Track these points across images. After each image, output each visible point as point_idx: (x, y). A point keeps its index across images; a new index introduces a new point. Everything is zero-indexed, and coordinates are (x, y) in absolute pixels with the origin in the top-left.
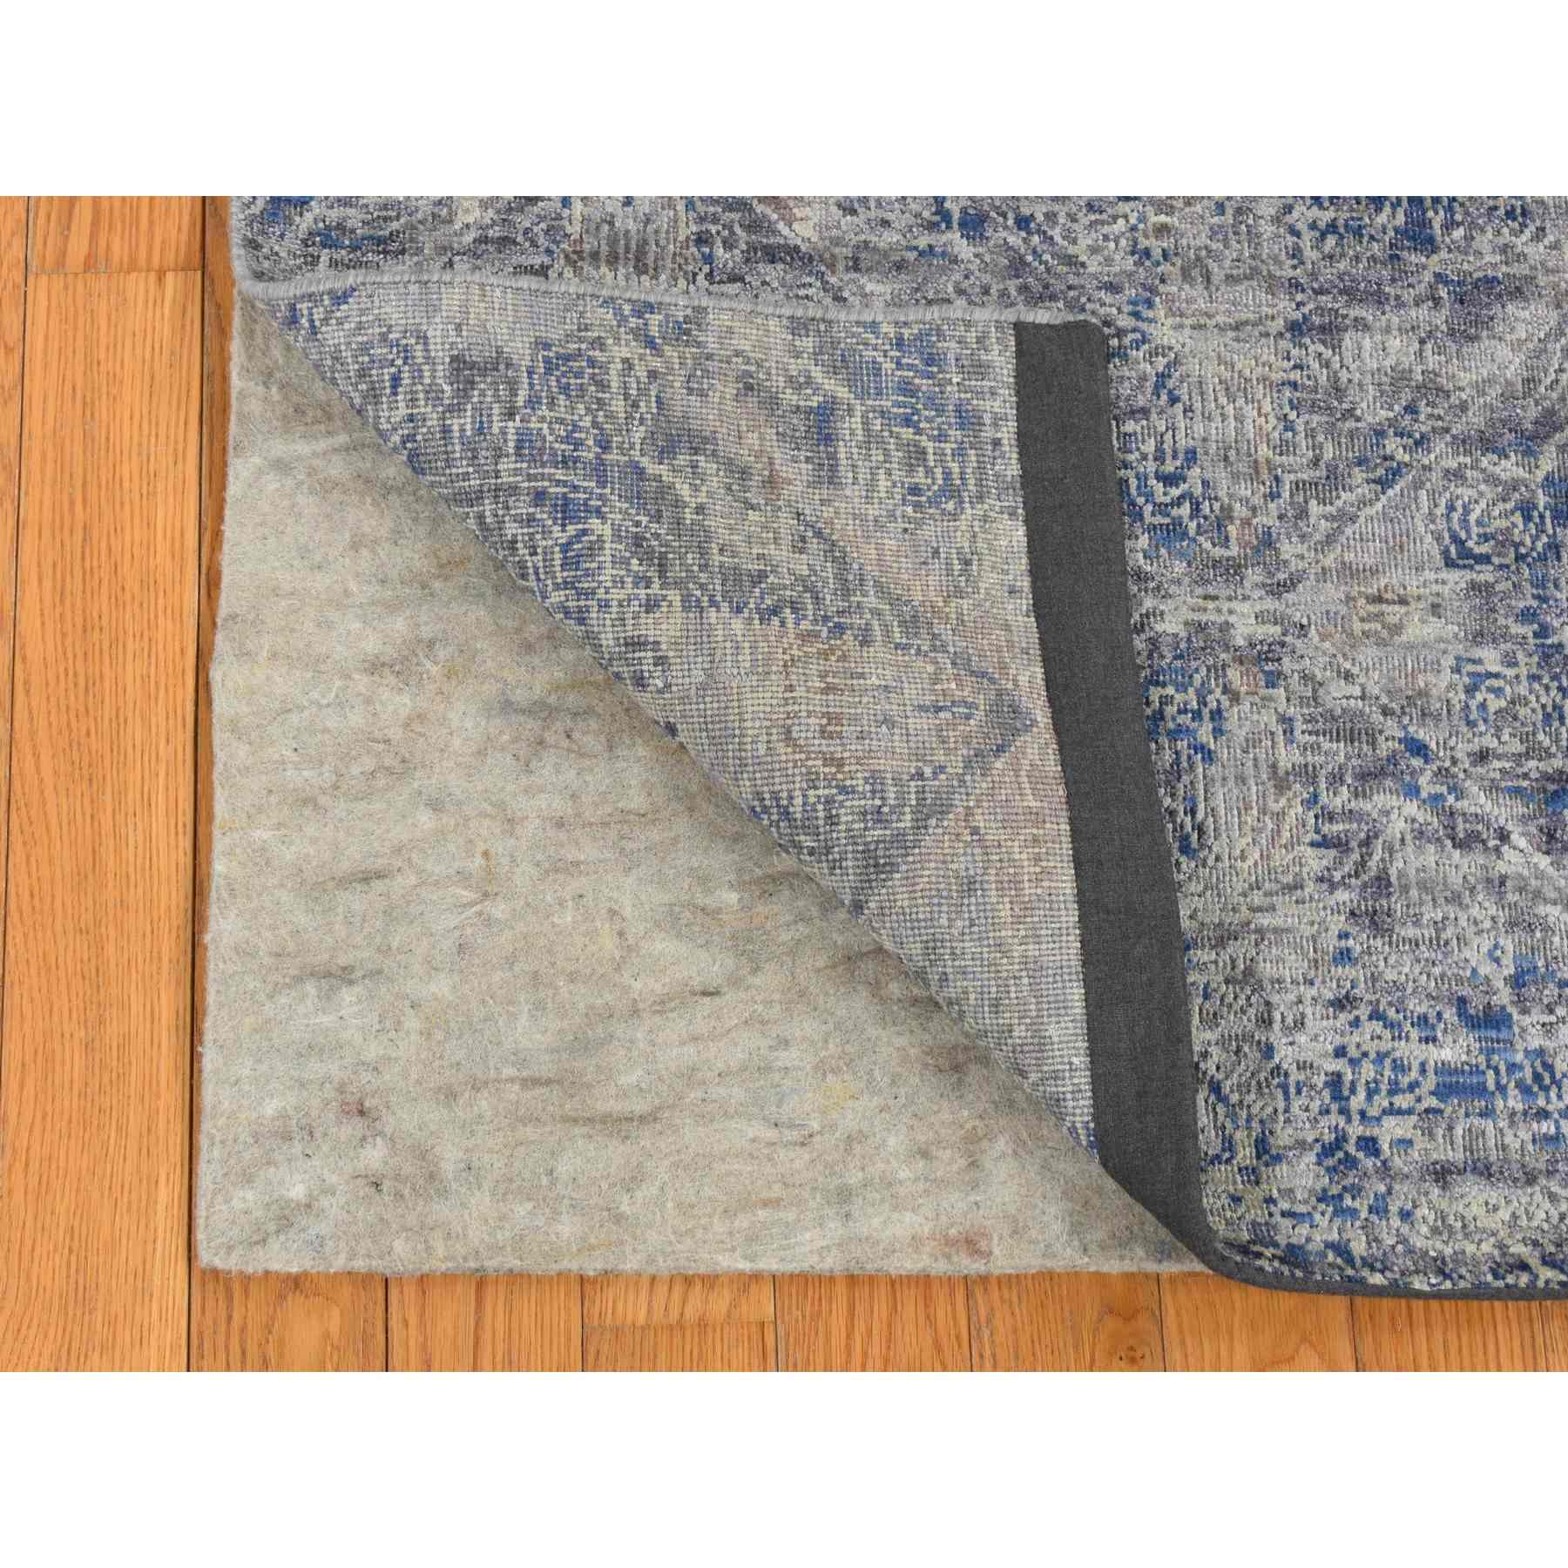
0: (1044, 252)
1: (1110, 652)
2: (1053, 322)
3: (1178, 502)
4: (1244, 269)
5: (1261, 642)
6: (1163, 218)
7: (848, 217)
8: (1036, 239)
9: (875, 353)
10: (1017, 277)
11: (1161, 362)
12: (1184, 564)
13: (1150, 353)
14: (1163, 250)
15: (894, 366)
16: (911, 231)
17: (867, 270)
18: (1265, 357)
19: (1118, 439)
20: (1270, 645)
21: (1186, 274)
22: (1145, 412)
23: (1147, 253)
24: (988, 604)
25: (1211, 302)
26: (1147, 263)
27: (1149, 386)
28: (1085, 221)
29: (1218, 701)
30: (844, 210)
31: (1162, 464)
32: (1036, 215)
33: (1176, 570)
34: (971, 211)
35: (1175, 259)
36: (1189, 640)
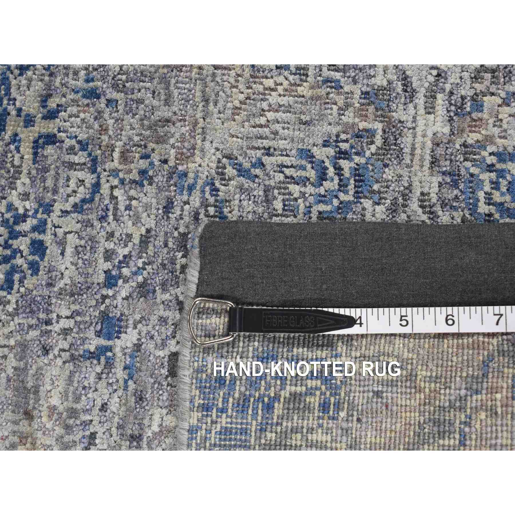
0: (136, 265)
1: (464, 247)
2: (198, 268)
3: (339, 170)
4: (161, 89)
5: (448, 111)
6: (116, 155)
7: (97, 441)
8: (125, 271)
9: (213, 432)
10: (154, 291)
11: (230, 171)
12: (387, 170)
13: (222, 179)
14: (142, 158)
15: (224, 415)
16: (111, 384)
17: (142, 429)
18: (232, 80)
19: (287, 216)
20: (451, 104)
21: (161, 140)
22: (267, 190)
23: (143, 172)
24: (421, 352)
25: (185, 121)
26: (151, 173)
27: (247, 183)
28: (114, 224)
29: (490, 154)
30: (90, 444)
31: (309, 179)
32: (106, 269)
33: (390, 178)
34: (99, 327)
35: (149, 149)
36: (444, 173)
